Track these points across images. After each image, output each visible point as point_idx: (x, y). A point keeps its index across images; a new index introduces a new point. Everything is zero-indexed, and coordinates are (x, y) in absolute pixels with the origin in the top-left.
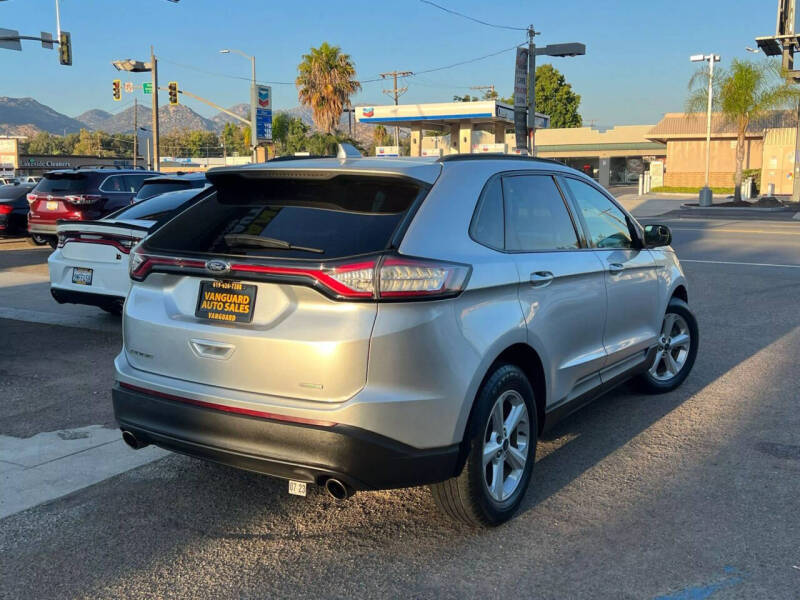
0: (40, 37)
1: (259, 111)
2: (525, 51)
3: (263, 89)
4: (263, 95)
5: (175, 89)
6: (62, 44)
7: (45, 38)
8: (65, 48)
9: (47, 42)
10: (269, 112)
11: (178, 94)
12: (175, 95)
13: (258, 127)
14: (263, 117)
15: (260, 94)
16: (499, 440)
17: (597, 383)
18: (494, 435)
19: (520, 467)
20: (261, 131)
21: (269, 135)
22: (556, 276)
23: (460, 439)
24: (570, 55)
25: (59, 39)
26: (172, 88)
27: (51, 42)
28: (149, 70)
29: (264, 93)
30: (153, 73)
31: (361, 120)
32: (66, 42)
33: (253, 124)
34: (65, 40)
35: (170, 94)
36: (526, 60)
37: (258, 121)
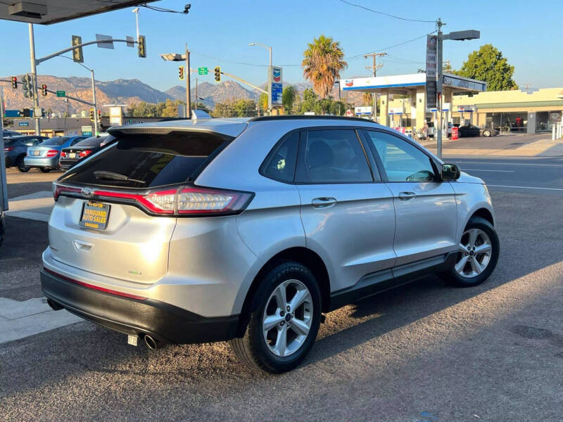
0: (125, 39)
1: (273, 85)
2: (435, 37)
3: (275, 70)
4: (277, 73)
5: (219, 71)
6: (140, 43)
7: (129, 40)
8: (142, 47)
9: (130, 42)
10: (281, 85)
11: (221, 75)
12: (219, 75)
13: (273, 96)
14: (276, 89)
15: (275, 73)
16: (282, 314)
17: (389, 277)
18: (279, 310)
19: (304, 334)
20: (275, 98)
21: (280, 101)
22: (338, 200)
23: (240, 312)
24: (469, 39)
25: (138, 41)
26: (217, 71)
27: (133, 43)
28: (184, 60)
29: (277, 72)
30: (187, 61)
31: (344, 89)
32: (143, 43)
33: (269, 93)
34: (141, 41)
35: (216, 74)
36: (436, 43)
37: (273, 91)
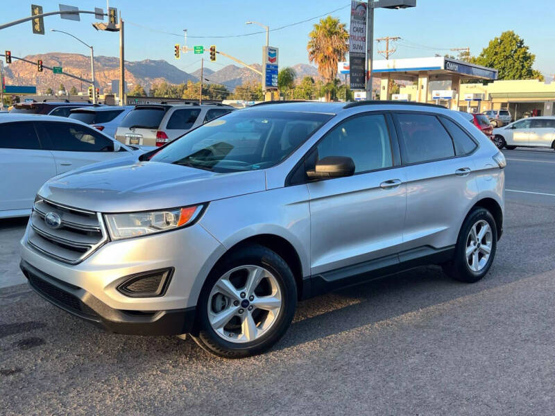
0: (94, 11)
1: (268, 66)
2: (364, 5)
3: (271, 50)
4: (272, 54)
5: (214, 50)
6: (111, 16)
7: (98, 12)
8: (113, 19)
9: (99, 14)
10: (277, 67)
12: (214, 55)
13: (267, 77)
14: (271, 71)
15: (269, 53)
20: (269, 81)
21: (275, 83)
25: (108, 13)
27: (102, 15)
28: (118, 30)
29: (272, 52)
30: (120, 32)
31: (342, 72)
32: (113, 14)
33: (263, 75)
34: (112, 13)
35: (211, 54)
36: (365, 12)
37: (267, 73)
